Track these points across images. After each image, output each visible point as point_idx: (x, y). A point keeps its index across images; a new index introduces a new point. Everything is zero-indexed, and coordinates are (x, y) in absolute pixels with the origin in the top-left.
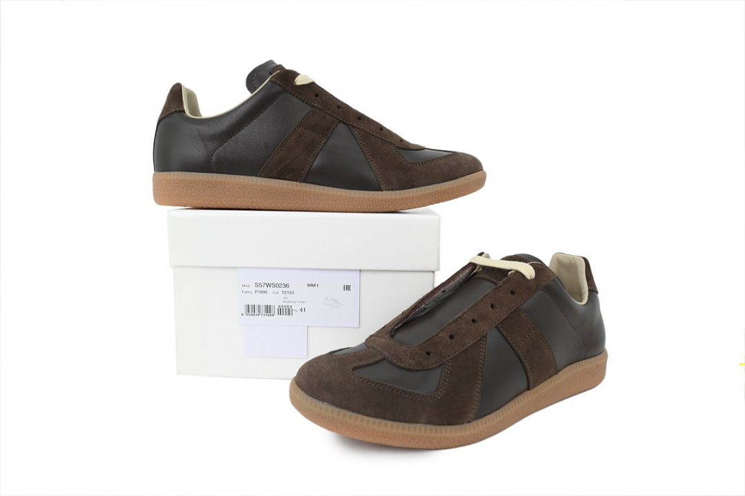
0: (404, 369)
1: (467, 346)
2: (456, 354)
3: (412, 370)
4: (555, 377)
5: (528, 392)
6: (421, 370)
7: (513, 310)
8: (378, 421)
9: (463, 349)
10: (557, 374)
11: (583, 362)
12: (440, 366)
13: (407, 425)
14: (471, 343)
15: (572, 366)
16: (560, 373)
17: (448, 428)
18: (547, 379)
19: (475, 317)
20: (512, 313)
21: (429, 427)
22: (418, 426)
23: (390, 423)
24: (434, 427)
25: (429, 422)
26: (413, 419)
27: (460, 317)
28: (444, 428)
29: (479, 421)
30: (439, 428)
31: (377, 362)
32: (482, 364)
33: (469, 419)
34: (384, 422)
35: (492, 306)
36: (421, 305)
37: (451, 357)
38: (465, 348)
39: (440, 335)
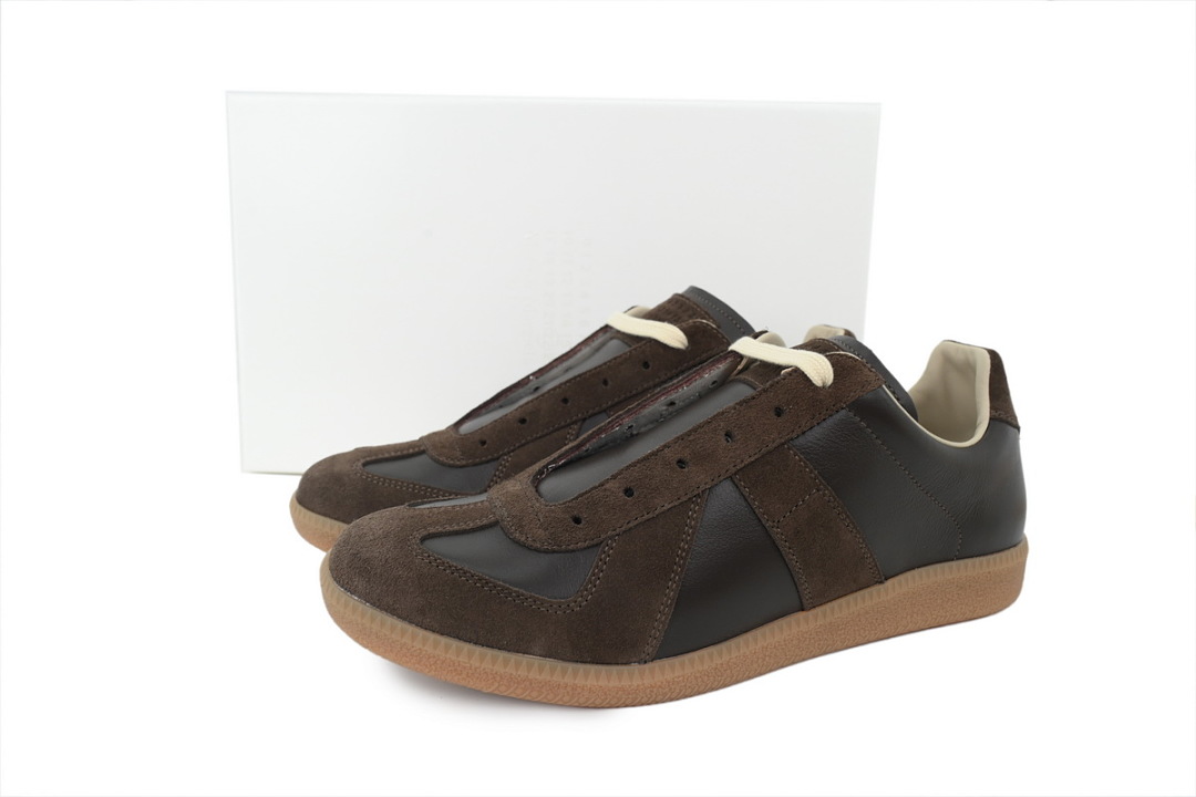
0: (523, 545)
1: (657, 512)
2: (631, 525)
3: (537, 550)
4: (875, 589)
5: (801, 615)
6: (554, 552)
7: (772, 446)
8: (444, 640)
9: (646, 517)
10: (881, 582)
11: (954, 563)
12: (593, 546)
13: (502, 655)
14: (667, 506)
15: (923, 570)
16: (889, 583)
17: (593, 668)
18: (852, 592)
19: (686, 455)
20: (770, 452)
21: (549, 663)
22: (525, 659)
23: (467, 647)
24: (559, 665)
25: (550, 653)
26: (518, 646)
27: (654, 454)
28: (581, 667)
29: (666, 662)
30: (571, 666)
31: (482, 528)
32: (684, 550)
33: (643, 656)
34: (455, 643)
35: (728, 435)
36: (612, 428)
37: (618, 530)
38: (651, 516)
39: (607, 486)
